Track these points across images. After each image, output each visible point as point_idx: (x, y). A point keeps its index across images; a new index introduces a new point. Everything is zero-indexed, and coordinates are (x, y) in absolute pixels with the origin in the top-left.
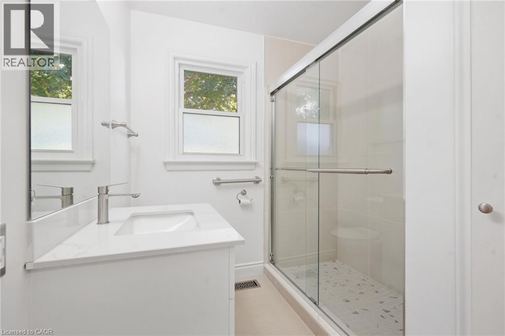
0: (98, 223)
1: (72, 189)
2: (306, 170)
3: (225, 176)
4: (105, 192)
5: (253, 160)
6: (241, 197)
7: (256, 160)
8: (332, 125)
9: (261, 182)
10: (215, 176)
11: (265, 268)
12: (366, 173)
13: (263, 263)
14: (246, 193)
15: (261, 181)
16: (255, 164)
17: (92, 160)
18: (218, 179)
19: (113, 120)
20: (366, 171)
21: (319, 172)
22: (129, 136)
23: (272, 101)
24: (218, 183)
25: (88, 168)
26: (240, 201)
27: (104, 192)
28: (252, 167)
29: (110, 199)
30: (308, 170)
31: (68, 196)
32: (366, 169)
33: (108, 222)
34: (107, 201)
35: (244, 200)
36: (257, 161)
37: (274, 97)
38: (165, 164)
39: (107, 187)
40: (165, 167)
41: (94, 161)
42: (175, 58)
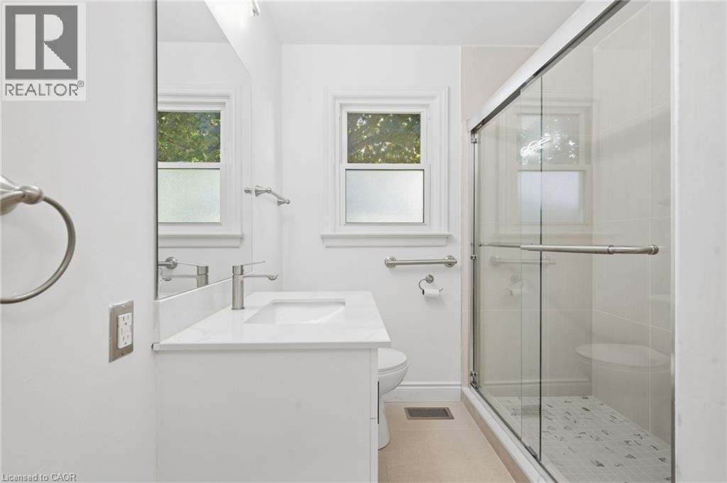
0: (233, 309)
1: (207, 268)
2: (519, 247)
3: (401, 255)
4: (239, 273)
5: (444, 232)
6: (424, 285)
7: (448, 231)
8: (583, 172)
9: (456, 265)
10: (388, 254)
11: (463, 394)
12: (609, 252)
13: (461, 385)
14: (433, 280)
15: (456, 262)
16: (448, 237)
17: (240, 234)
18: (392, 259)
19: (258, 186)
20: (611, 249)
21: (541, 251)
22: (280, 203)
23: (474, 143)
24: (391, 265)
25: (236, 243)
26: (423, 292)
27: (239, 271)
28: (443, 242)
29: (245, 280)
30: (522, 246)
31: (203, 276)
32: (610, 246)
33: (243, 308)
34: (242, 282)
35: (430, 291)
36: (451, 233)
37: (476, 136)
38: (323, 238)
39: (242, 266)
40: (323, 243)
41: (242, 235)
42: (335, 98)
